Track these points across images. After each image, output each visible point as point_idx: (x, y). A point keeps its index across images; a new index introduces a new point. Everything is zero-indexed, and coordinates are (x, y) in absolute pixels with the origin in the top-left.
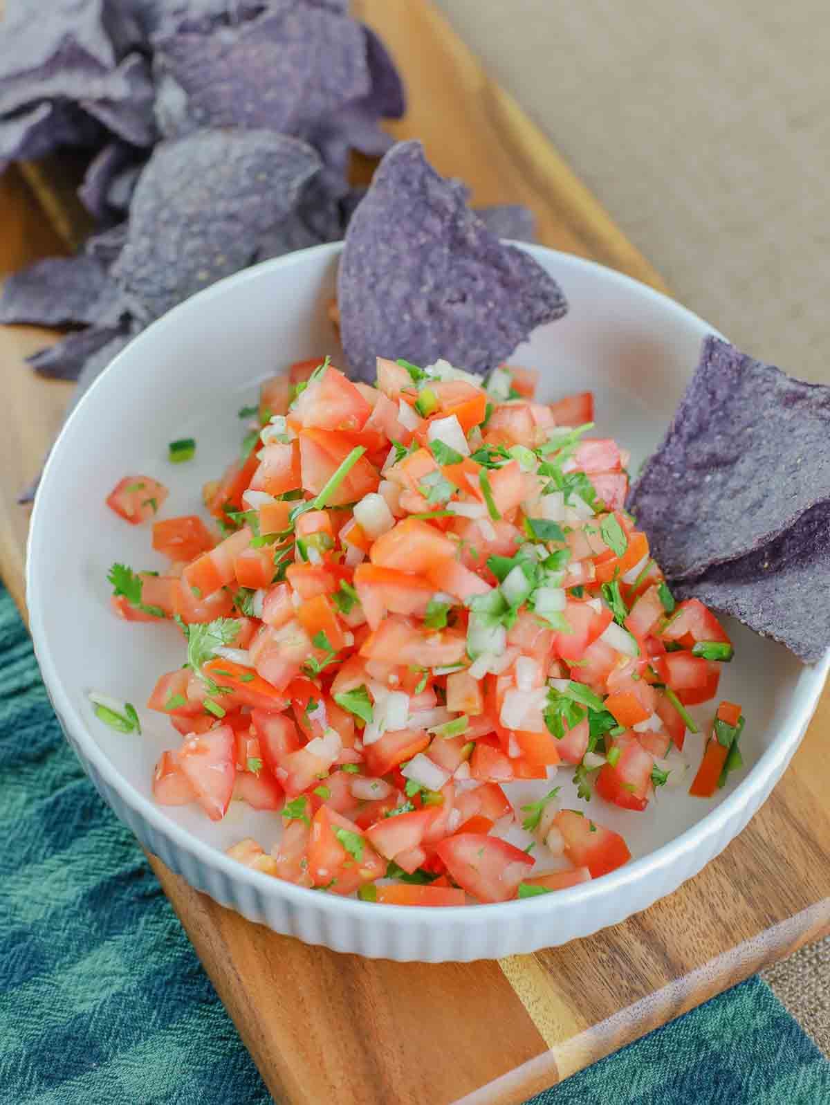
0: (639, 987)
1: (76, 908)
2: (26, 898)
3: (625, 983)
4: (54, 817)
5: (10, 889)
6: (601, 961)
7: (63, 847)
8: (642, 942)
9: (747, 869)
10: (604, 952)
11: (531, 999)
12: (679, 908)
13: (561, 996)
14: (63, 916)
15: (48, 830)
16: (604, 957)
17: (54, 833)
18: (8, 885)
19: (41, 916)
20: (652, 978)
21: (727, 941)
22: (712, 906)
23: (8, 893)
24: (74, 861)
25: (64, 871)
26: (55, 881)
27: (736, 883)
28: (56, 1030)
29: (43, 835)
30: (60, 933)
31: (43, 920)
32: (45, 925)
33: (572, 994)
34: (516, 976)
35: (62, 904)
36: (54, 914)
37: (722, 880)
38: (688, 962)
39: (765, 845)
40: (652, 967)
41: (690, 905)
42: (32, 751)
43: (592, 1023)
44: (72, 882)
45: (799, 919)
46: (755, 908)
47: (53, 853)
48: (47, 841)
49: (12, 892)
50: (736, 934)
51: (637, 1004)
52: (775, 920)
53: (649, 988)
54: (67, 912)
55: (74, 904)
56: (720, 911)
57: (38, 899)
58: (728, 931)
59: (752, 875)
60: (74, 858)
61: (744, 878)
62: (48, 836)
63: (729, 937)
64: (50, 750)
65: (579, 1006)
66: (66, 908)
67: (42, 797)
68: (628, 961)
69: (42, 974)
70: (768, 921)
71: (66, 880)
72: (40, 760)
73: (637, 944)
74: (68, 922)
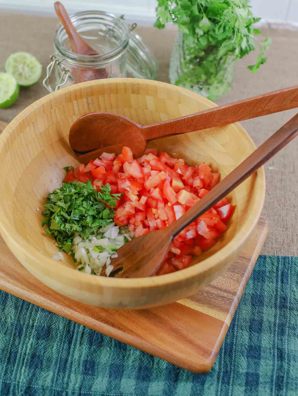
0: (231, 301)
2: (132, 362)
3: (228, 302)
4: (118, 346)
5: (127, 364)
7: (126, 349)
8: (225, 293)
10: (220, 299)
11: (215, 315)
12: (226, 283)
13: (219, 311)
15: (120, 349)
16: (221, 299)
18: (126, 364)
20: (232, 298)
22: (232, 279)
24: (131, 349)
25: (132, 352)
26: (133, 355)
27: (232, 272)
28: (166, 374)
29: (120, 350)
30: (145, 361)
31: (140, 362)
33: (221, 310)
34: (208, 313)
36: (140, 359)
37: (230, 273)
38: (235, 291)
40: (230, 296)
41: (228, 281)
43: (228, 313)
44: (135, 352)
45: (247, 271)
46: (239, 274)
47: (126, 351)
48: (122, 350)
51: (233, 304)
53: (233, 300)
54: (142, 356)
57: (134, 360)
58: (238, 281)
59: (233, 269)
60: (130, 348)
63: (238, 282)
64: (102, 337)
65: (224, 311)
66: (140, 356)
67: (111, 345)
68: (225, 297)
69: (152, 370)
70: (243, 275)
71: (134, 352)
72: (103, 340)
73: (225, 294)
74: (144, 358)
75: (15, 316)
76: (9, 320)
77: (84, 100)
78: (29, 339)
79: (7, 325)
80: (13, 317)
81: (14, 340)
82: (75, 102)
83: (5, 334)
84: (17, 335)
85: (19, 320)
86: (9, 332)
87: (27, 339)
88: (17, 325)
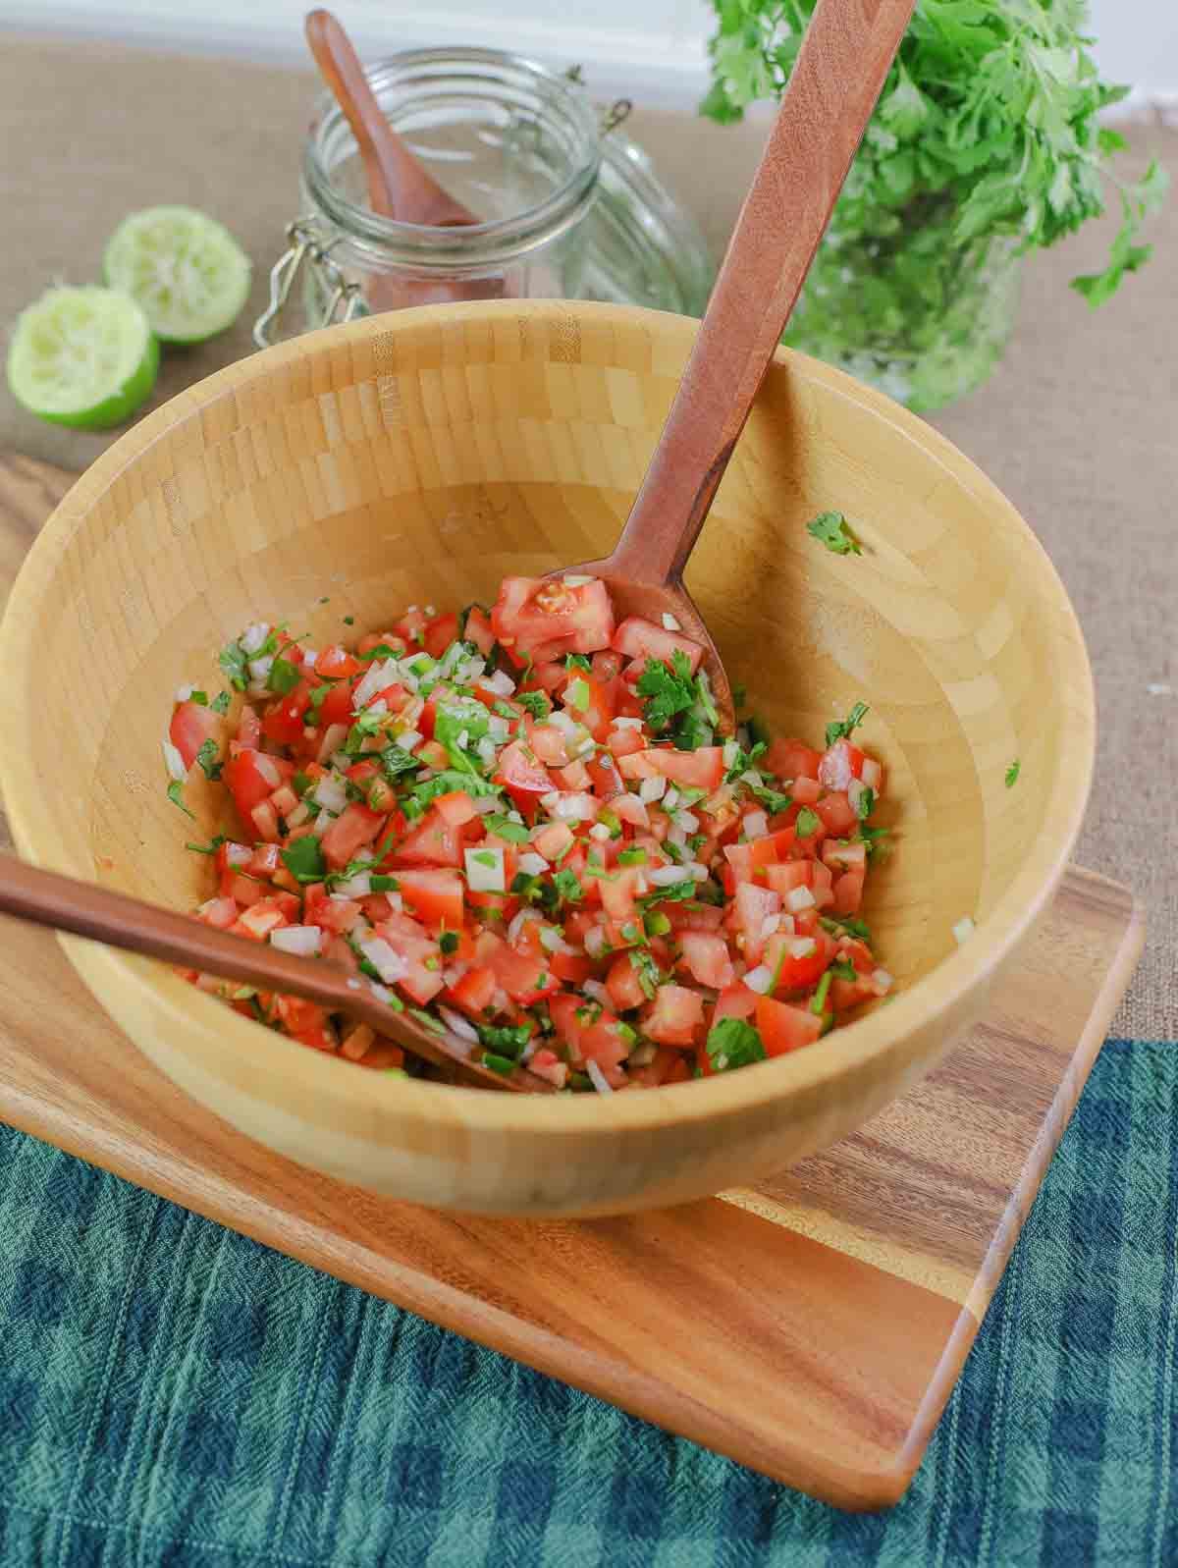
0: (989, 1221)
1: (631, 1427)
2: (590, 1457)
3: (977, 1225)
4: (534, 1390)
5: (570, 1465)
6: (948, 1219)
7: (566, 1403)
8: (966, 1187)
9: (996, 1089)
10: (944, 1211)
11: (922, 1276)
12: (972, 1148)
14: (628, 1441)
15: (543, 1403)
16: (948, 1215)
17: (549, 1400)
18: (566, 1465)
19: (616, 1458)
20: (992, 1209)
21: (1023, 1150)
22: (993, 1132)
23: (573, 1467)
24: (585, 1405)
25: (589, 1415)
26: (592, 1429)
27: (995, 1106)
28: (725, 1509)
29: (543, 1409)
30: (641, 1453)
31: (620, 1459)
32: (625, 1460)
33: (948, 1256)
35: (618, 1435)
36: (621, 1447)
37: (985, 1107)
38: (1008, 1181)
39: (995, 1064)
40: (987, 1202)
41: (978, 1141)
42: (462, 1365)
43: (978, 1268)
44: (604, 1416)
45: (1057, 1102)
46: (1023, 1113)
47: (565, 1414)
48: (551, 1409)
49: (575, 1465)
50: (1025, 1141)
51: (997, 1233)
52: (1043, 1114)
53: (997, 1217)
54: (628, 1435)
55: (626, 1426)
56: (1000, 1131)
57: (599, 1449)
59: (1001, 1091)
60: (583, 1401)
61: (998, 1096)
62: (547, 1407)
63: (1021, 1147)
64: (472, 1354)
65: (960, 1261)
66: (623, 1434)
67: (508, 1388)
68: (966, 1207)
69: (667, 1491)
70: (1038, 1118)
71: (598, 1419)
72: (473, 1367)
73: (965, 1193)
74: (637, 1441)
75: (128, 1263)
76: (102, 1277)
77: (364, 389)
78: (182, 1356)
79: (92, 1297)
80: (118, 1263)
81: (122, 1357)
82: (325, 398)
83: (87, 1331)
84: (134, 1336)
85: (141, 1280)
86: (101, 1324)
87: (174, 1355)
88: (134, 1296)
